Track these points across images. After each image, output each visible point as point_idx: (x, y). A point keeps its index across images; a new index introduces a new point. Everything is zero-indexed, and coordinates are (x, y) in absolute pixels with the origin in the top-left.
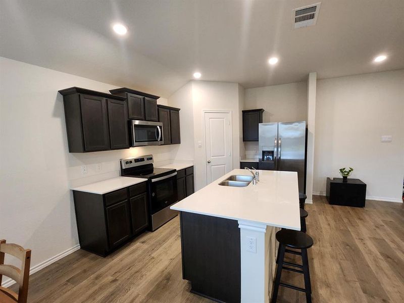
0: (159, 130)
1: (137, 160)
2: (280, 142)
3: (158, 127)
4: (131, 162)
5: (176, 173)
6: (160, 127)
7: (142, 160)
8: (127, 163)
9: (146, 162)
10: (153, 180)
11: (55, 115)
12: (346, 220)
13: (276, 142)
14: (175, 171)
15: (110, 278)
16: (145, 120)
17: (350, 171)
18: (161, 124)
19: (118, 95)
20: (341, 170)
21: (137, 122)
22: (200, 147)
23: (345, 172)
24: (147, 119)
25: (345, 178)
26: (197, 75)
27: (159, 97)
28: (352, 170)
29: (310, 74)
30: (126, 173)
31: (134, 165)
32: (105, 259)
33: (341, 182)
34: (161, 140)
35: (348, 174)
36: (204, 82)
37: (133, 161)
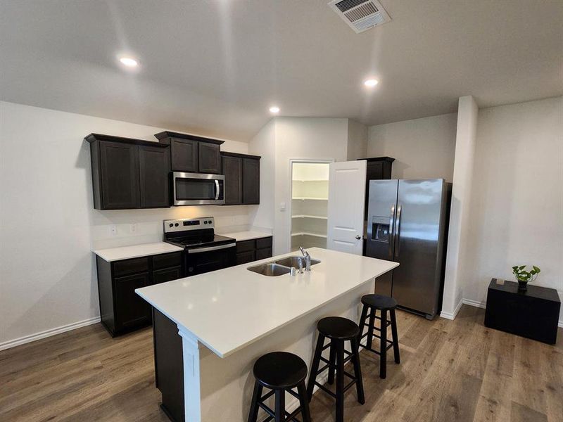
0: (218, 186)
1: (186, 223)
2: (399, 210)
3: (217, 182)
4: (177, 225)
5: (234, 244)
6: (220, 182)
7: (196, 223)
8: (171, 225)
9: (201, 226)
10: (190, 251)
11: (79, 165)
12: (491, 360)
13: (393, 209)
14: (233, 241)
17: (533, 273)
18: (222, 177)
19: (167, 139)
20: (515, 268)
21: (183, 175)
22: (283, 210)
23: (524, 273)
24: (200, 171)
25: (522, 284)
26: (274, 110)
27: (223, 142)
28: (536, 271)
29: (460, 98)
30: (168, 237)
31: (182, 228)
32: (112, 340)
33: (514, 290)
34: (221, 198)
35: (529, 276)
36: (283, 118)
37: (181, 225)
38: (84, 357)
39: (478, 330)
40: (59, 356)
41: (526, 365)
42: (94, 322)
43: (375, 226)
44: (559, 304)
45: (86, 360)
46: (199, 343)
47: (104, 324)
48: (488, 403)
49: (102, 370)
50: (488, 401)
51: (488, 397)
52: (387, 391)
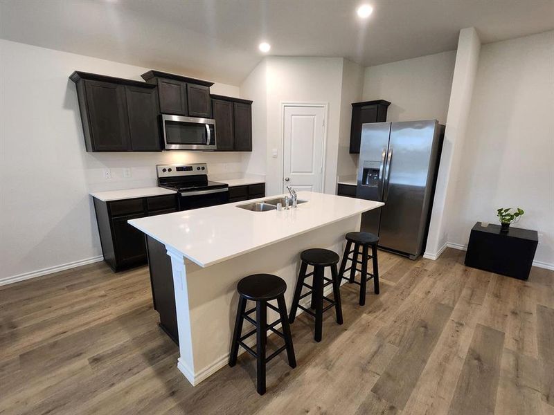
0: (208, 131)
1: (179, 169)
2: (390, 155)
3: (207, 126)
4: (170, 170)
5: (227, 189)
6: (211, 126)
7: (189, 168)
8: (164, 170)
9: (194, 172)
10: (183, 194)
11: (67, 106)
13: (384, 154)
14: (226, 186)
15: (103, 293)
16: (189, 116)
17: (517, 215)
18: (212, 121)
19: (154, 80)
20: (500, 211)
21: (175, 118)
22: (275, 157)
23: (508, 215)
24: (190, 114)
25: (505, 226)
26: (265, 47)
27: (212, 84)
28: (520, 213)
29: (462, 31)
30: (162, 182)
31: (175, 174)
32: (115, 275)
33: (497, 232)
34: (212, 143)
35: (512, 218)
36: (274, 57)
37: (174, 170)
38: (90, 288)
39: (459, 268)
40: (67, 287)
41: (497, 296)
42: (98, 260)
43: (366, 171)
44: (536, 242)
45: (91, 290)
46: (185, 259)
47: (107, 262)
48: (455, 325)
49: (107, 298)
50: (456, 323)
51: (456, 321)
52: (364, 315)
